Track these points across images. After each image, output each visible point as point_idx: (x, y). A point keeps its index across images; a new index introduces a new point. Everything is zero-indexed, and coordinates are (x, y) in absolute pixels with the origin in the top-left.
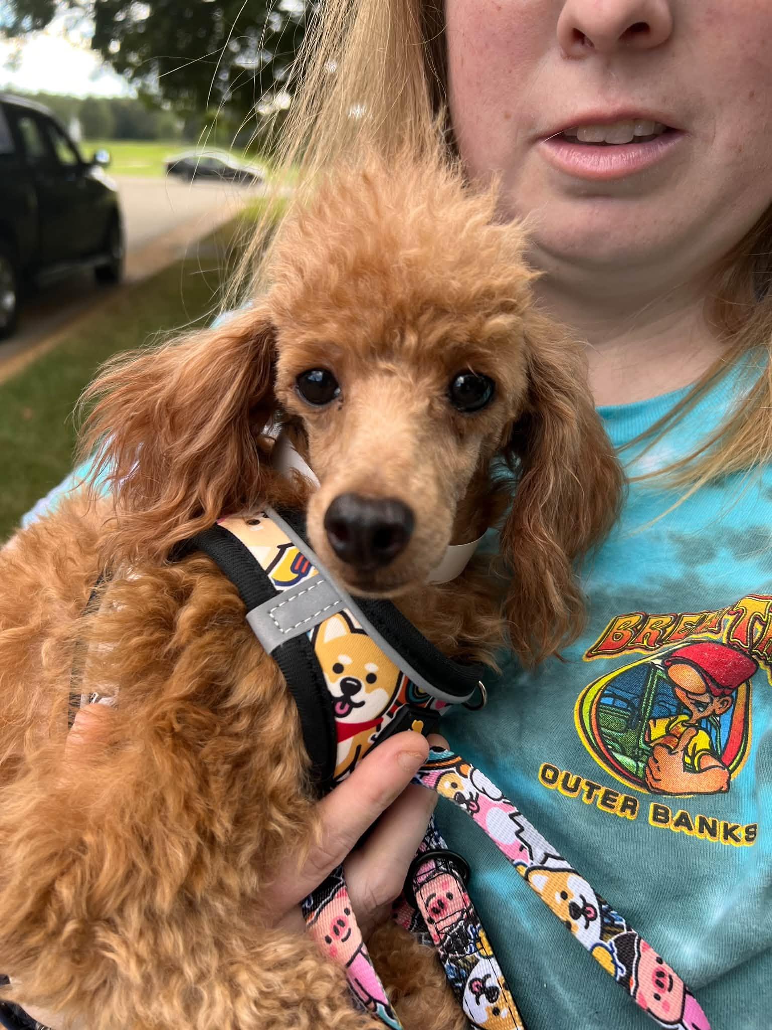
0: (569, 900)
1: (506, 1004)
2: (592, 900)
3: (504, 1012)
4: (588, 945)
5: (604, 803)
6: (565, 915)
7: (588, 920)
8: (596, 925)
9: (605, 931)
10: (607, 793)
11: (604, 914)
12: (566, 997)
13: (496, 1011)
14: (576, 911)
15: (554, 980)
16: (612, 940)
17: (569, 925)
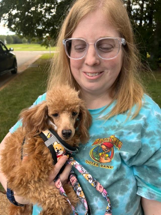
0: (88, 177)
1: (82, 193)
2: (91, 177)
3: (82, 194)
4: (90, 183)
5: (94, 165)
6: (88, 179)
7: (91, 180)
8: (92, 180)
9: (93, 181)
10: (94, 163)
11: (93, 179)
12: (90, 191)
13: (81, 194)
14: (89, 179)
15: (88, 189)
16: (94, 182)
17: (88, 180)
